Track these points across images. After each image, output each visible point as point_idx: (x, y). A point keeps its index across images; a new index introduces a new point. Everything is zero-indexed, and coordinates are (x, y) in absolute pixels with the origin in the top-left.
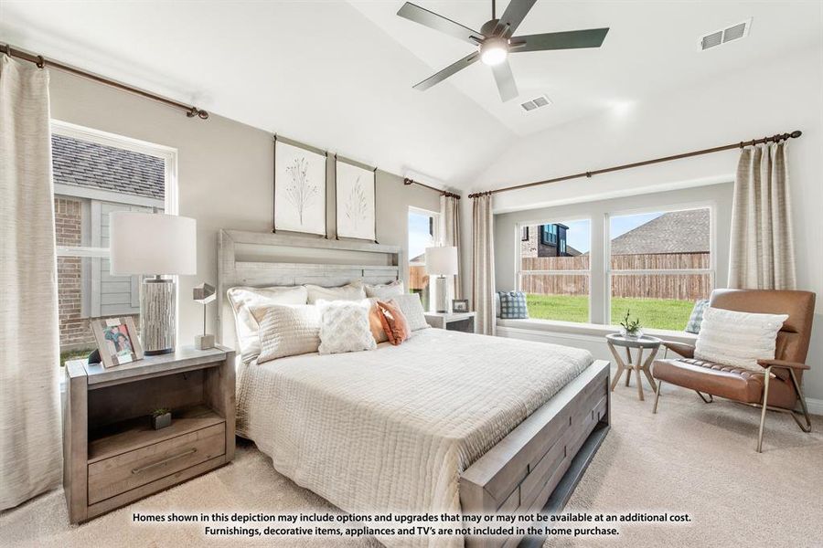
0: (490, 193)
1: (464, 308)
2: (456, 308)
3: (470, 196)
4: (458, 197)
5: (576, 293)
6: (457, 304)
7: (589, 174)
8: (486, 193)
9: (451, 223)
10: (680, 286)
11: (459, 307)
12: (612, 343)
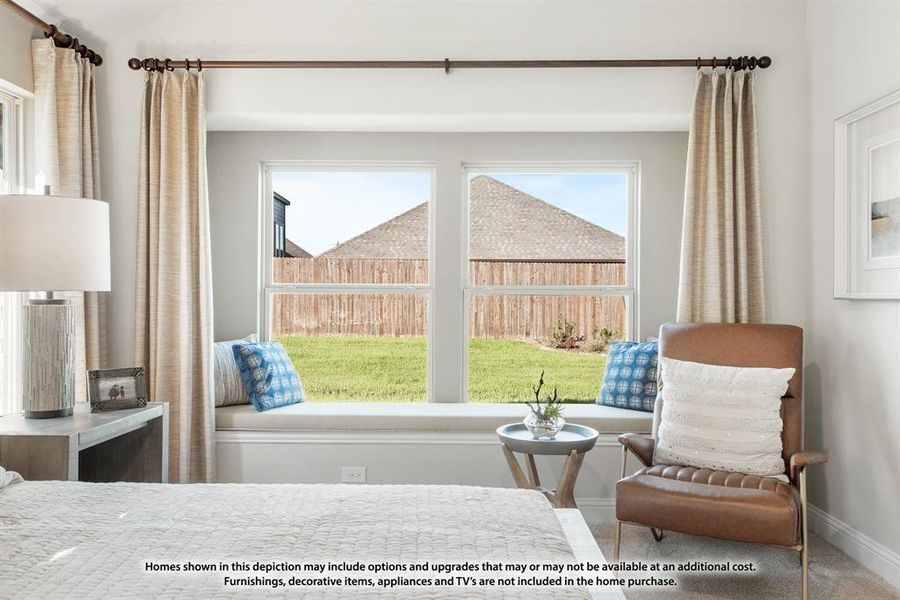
0: (200, 64)
1: (130, 394)
2: (105, 397)
3: (135, 64)
4: (96, 60)
5: (317, 329)
6: (106, 385)
7: (448, 65)
8: (188, 64)
9: (73, 131)
10: (476, 314)
11: (114, 392)
12: (511, 447)
